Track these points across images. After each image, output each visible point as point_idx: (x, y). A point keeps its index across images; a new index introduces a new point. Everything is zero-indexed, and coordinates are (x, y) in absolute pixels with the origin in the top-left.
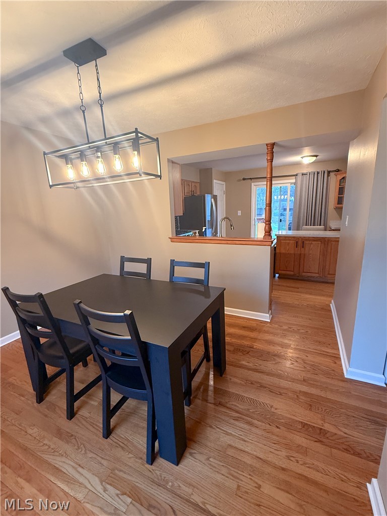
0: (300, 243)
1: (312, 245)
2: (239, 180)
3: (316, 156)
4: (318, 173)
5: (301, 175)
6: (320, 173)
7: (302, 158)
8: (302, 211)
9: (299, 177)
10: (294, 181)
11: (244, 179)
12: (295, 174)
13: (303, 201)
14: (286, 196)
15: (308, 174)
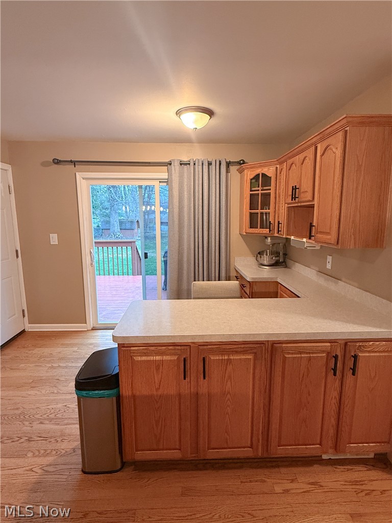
0: (195, 366)
1: (230, 368)
2: (45, 164)
3: (210, 113)
4: (210, 164)
5: (177, 164)
6: (214, 163)
7: (178, 113)
8: (185, 236)
9: (176, 167)
10: (165, 176)
11: (57, 162)
12: (167, 161)
13: (186, 218)
14: (153, 207)
15: (192, 164)
